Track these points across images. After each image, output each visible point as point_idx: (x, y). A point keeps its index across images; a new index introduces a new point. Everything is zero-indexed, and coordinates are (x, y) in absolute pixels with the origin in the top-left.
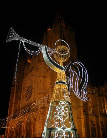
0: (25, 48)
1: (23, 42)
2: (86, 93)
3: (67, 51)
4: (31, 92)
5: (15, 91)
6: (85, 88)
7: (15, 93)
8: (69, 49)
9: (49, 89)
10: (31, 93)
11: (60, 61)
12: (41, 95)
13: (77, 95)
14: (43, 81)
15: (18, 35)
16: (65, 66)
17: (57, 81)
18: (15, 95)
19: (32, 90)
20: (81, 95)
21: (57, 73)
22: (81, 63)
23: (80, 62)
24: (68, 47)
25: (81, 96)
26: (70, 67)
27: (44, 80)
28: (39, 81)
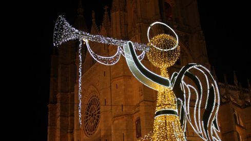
0: (92, 53)
1: (86, 41)
2: (217, 129)
3: (173, 44)
4: (97, 112)
5: (59, 114)
6: (215, 120)
7: (59, 118)
8: (176, 39)
9: (138, 105)
10: (98, 117)
11: (161, 67)
12: (121, 121)
13: (201, 135)
14: (123, 87)
15: (76, 29)
16: (173, 76)
17: (158, 109)
18: (58, 123)
19: (99, 109)
20: (207, 134)
21: (156, 92)
22: (204, 68)
23: (201, 66)
24: (175, 37)
25: (207, 136)
26: (183, 78)
27: (124, 85)
28: (113, 87)
